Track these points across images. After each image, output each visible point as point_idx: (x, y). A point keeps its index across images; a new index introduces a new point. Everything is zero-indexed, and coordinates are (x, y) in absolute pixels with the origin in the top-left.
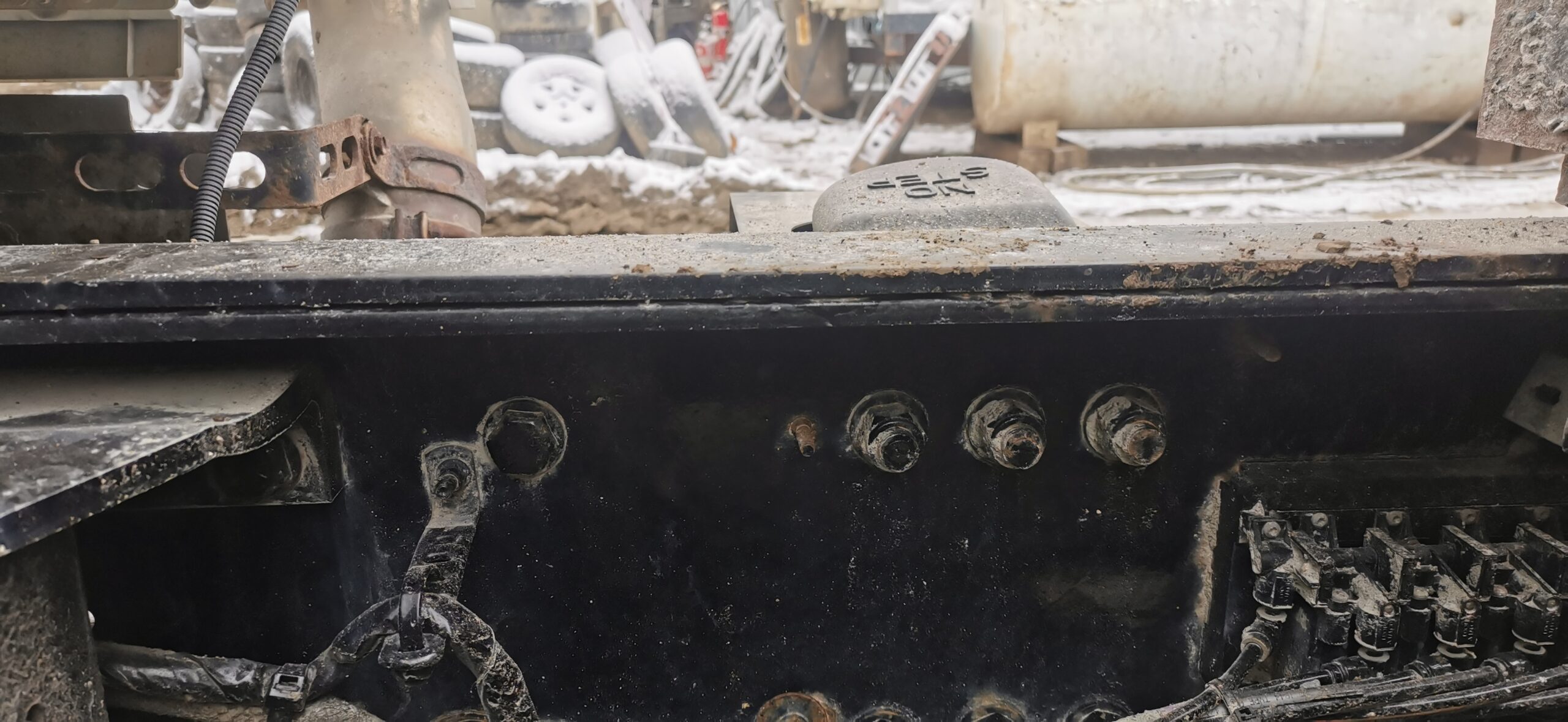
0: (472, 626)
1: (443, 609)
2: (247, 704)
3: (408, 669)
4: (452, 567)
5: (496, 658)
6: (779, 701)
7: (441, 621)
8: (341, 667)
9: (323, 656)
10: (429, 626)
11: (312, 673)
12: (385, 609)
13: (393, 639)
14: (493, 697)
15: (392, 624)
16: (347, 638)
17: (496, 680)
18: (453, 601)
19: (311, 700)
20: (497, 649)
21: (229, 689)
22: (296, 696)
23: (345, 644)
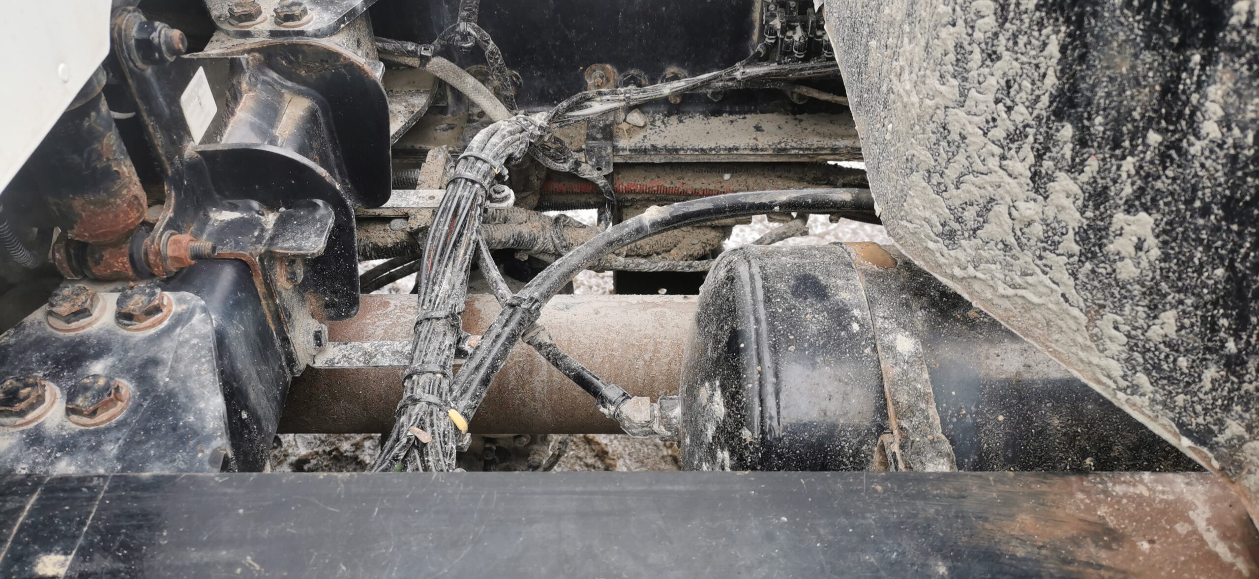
0: (483, 34)
1: (474, 28)
2: (413, 57)
3: (465, 48)
4: (474, 13)
5: (491, 46)
6: (593, 67)
7: (474, 33)
8: (442, 46)
9: (436, 42)
10: (469, 34)
11: (433, 48)
12: (454, 28)
13: (458, 37)
14: (491, 58)
15: (458, 32)
16: (443, 36)
17: (492, 53)
18: (476, 26)
19: (433, 56)
20: (491, 42)
21: (408, 51)
22: (429, 55)
23: (442, 38)
